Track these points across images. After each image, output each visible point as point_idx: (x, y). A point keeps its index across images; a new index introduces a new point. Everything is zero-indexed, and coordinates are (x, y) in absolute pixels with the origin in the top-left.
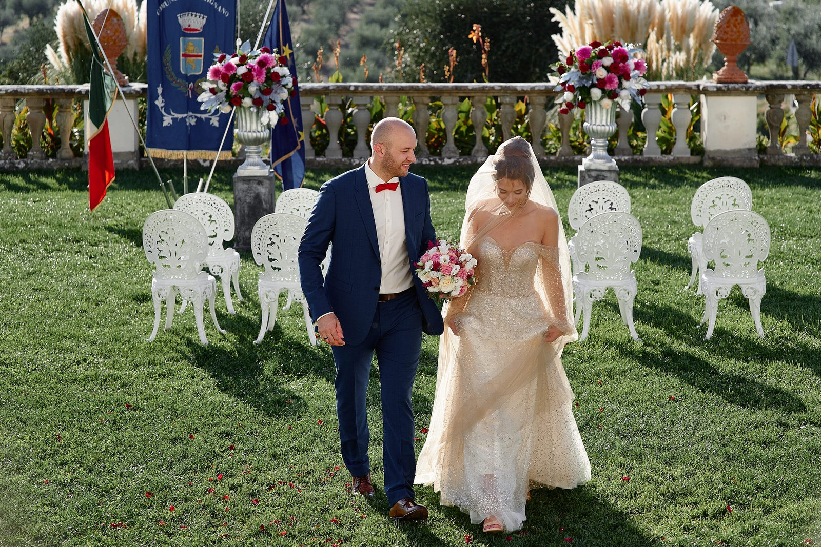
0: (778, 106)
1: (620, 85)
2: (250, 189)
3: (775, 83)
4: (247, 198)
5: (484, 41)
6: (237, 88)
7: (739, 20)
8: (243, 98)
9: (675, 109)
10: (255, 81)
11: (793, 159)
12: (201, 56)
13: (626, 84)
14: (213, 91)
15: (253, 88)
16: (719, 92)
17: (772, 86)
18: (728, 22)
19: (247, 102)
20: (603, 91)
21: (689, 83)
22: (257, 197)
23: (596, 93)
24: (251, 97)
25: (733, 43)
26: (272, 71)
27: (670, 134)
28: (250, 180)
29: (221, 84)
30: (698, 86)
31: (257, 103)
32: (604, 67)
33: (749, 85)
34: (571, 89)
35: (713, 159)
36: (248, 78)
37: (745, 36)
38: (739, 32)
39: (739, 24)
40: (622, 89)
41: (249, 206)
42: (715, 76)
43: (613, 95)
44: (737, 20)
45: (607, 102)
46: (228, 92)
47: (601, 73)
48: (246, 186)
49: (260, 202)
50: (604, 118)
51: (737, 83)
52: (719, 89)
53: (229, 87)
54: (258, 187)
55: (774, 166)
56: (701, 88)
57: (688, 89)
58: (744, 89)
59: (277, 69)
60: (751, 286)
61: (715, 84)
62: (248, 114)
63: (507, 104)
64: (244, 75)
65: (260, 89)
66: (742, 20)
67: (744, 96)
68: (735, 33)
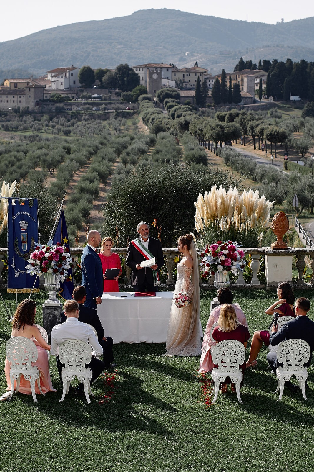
0: (302, 260)
1: (232, 264)
2: (51, 312)
3: (301, 249)
4: (49, 317)
5: (159, 227)
6: (45, 263)
7: (284, 219)
8: (48, 269)
9: (253, 262)
10: (54, 261)
11: (310, 286)
12: (26, 242)
13: (234, 263)
14: (33, 265)
15: (53, 264)
16: (274, 254)
17: (299, 250)
18: (279, 219)
19: (50, 271)
20: (224, 266)
21: (259, 249)
22: (54, 316)
23: (220, 267)
24: (52, 268)
25: (281, 229)
26: (62, 255)
27: (250, 274)
28: (51, 308)
29: (37, 261)
30: (264, 250)
31: (55, 271)
32: (224, 255)
33: (288, 250)
34: (208, 265)
35: (271, 286)
36: (50, 259)
37: (286, 226)
38: (284, 224)
39: (284, 220)
40: (233, 265)
41: (50, 321)
42: (272, 245)
43: (228, 269)
44: (282, 218)
45: (225, 272)
46: (41, 265)
47: (223, 258)
48: (49, 311)
49: (56, 319)
50: (224, 279)
51: (283, 249)
52: (274, 252)
53: (41, 263)
54: (55, 312)
55: (301, 289)
56: (265, 252)
57: (259, 252)
58: (286, 252)
59: (64, 254)
60: (300, 375)
61: (272, 250)
62: (50, 276)
63: (170, 258)
64: (49, 257)
65: (56, 264)
66: (285, 218)
67: (286, 255)
68: (282, 225)
